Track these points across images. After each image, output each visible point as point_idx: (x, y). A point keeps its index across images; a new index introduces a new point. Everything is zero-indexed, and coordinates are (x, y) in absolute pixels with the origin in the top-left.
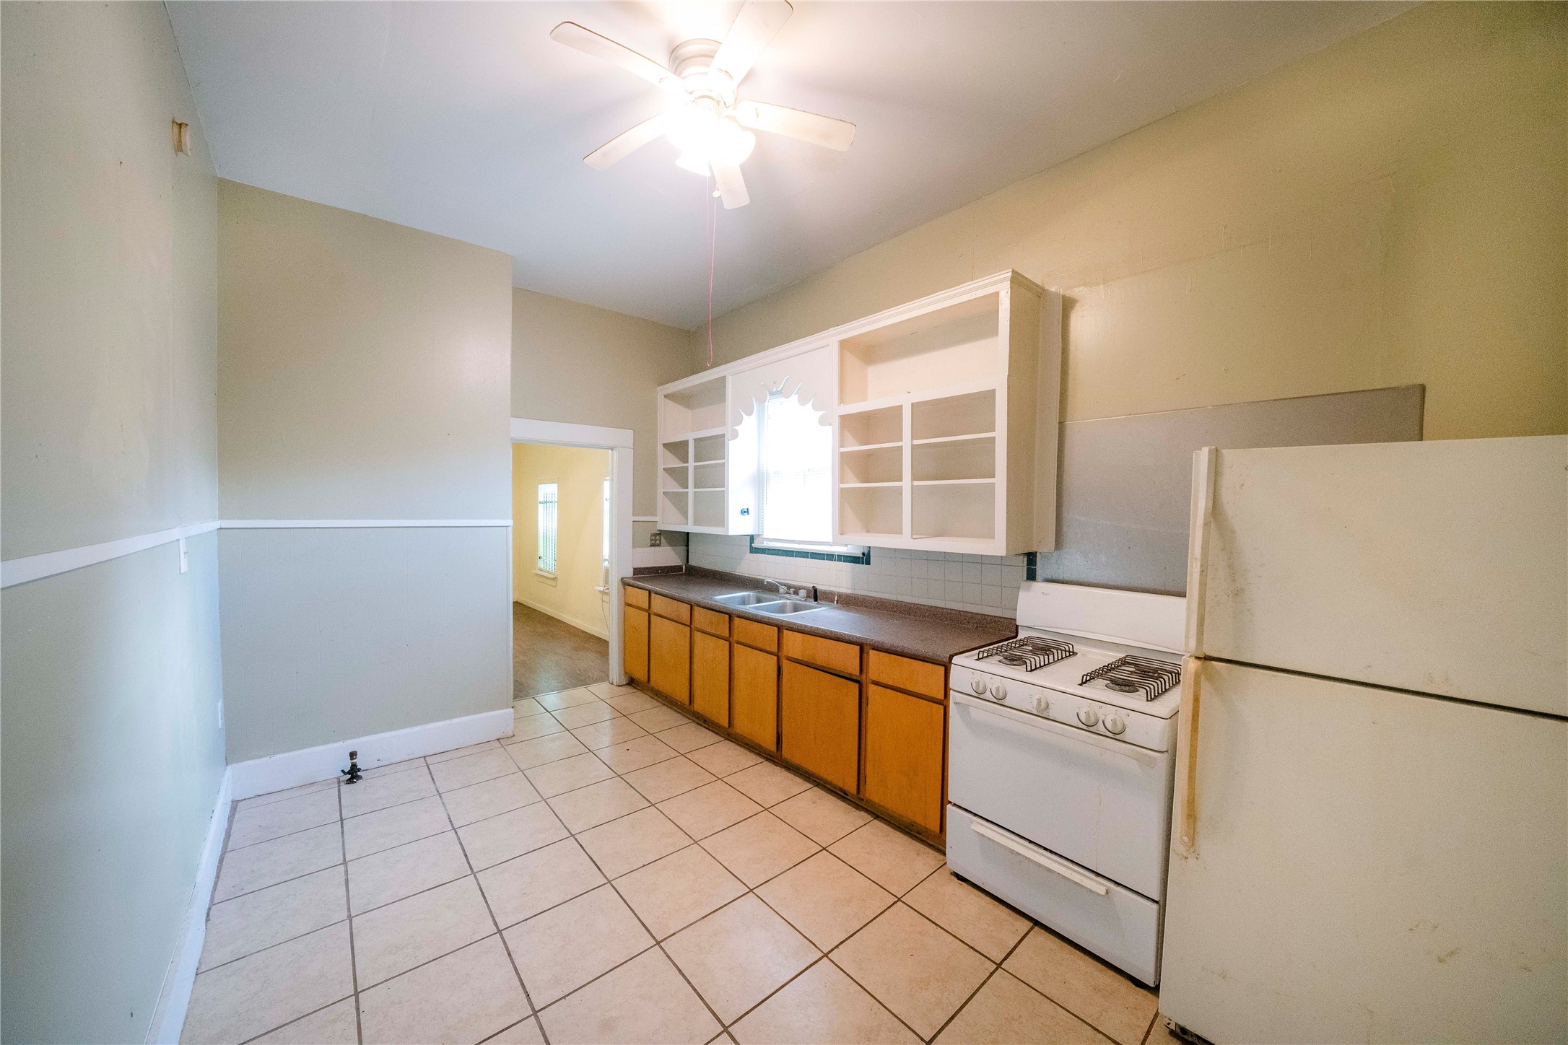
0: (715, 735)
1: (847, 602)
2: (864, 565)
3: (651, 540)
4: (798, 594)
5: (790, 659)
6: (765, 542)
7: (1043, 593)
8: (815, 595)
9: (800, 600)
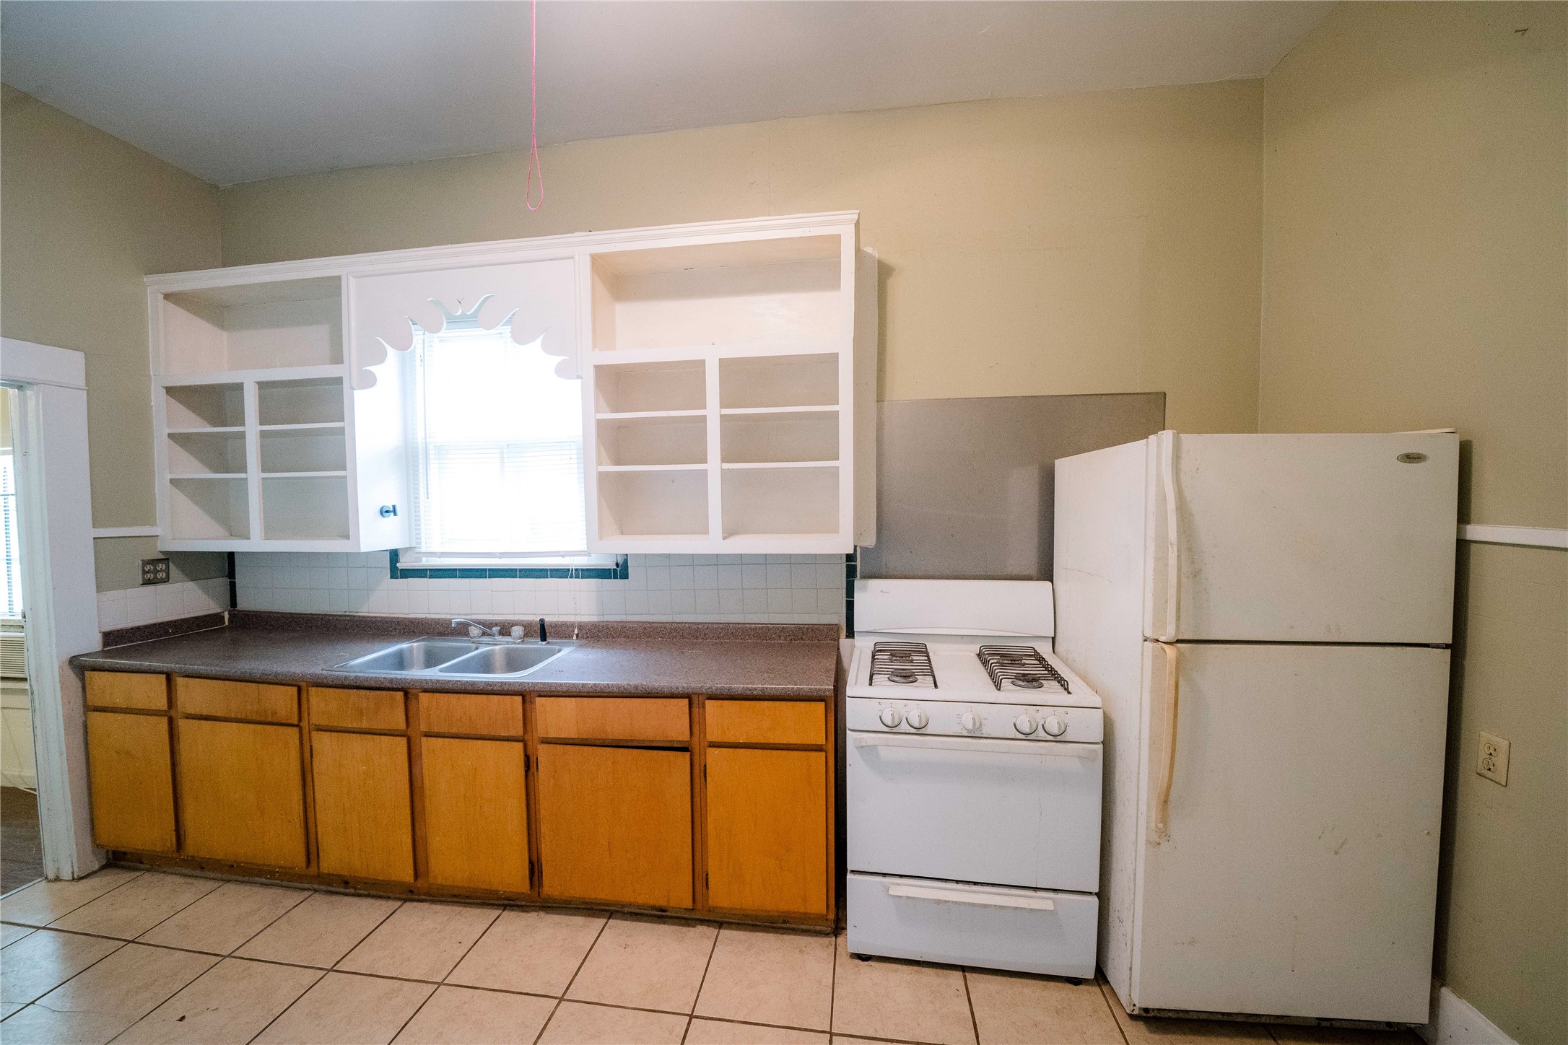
0: (377, 903)
1: (595, 634)
2: (619, 581)
3: (144, 572)
4: (509, 635)
5: (547, 741)
6: (424, 559)
7: (882, 592)
8: (543, 630)
9: (515, 643)
